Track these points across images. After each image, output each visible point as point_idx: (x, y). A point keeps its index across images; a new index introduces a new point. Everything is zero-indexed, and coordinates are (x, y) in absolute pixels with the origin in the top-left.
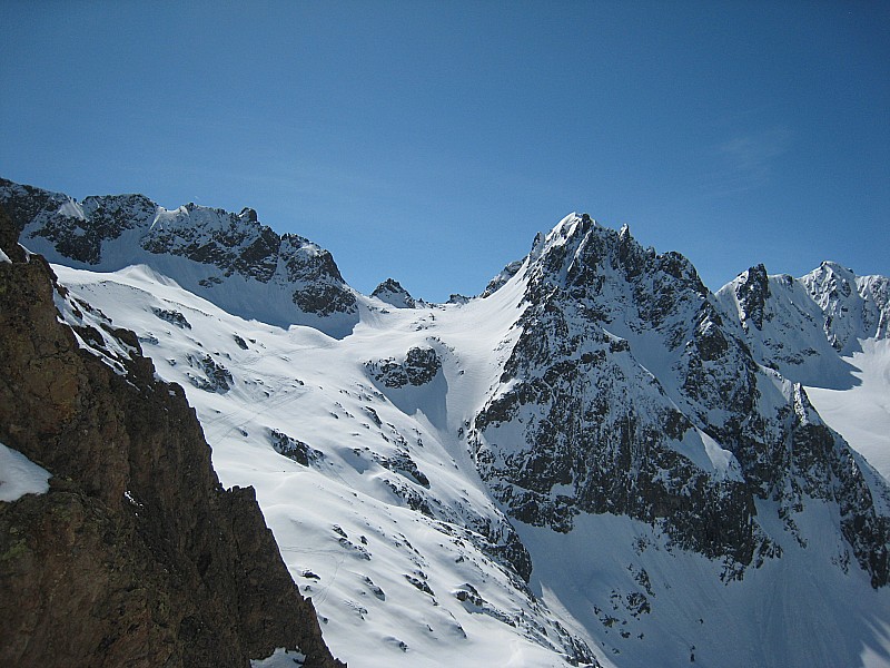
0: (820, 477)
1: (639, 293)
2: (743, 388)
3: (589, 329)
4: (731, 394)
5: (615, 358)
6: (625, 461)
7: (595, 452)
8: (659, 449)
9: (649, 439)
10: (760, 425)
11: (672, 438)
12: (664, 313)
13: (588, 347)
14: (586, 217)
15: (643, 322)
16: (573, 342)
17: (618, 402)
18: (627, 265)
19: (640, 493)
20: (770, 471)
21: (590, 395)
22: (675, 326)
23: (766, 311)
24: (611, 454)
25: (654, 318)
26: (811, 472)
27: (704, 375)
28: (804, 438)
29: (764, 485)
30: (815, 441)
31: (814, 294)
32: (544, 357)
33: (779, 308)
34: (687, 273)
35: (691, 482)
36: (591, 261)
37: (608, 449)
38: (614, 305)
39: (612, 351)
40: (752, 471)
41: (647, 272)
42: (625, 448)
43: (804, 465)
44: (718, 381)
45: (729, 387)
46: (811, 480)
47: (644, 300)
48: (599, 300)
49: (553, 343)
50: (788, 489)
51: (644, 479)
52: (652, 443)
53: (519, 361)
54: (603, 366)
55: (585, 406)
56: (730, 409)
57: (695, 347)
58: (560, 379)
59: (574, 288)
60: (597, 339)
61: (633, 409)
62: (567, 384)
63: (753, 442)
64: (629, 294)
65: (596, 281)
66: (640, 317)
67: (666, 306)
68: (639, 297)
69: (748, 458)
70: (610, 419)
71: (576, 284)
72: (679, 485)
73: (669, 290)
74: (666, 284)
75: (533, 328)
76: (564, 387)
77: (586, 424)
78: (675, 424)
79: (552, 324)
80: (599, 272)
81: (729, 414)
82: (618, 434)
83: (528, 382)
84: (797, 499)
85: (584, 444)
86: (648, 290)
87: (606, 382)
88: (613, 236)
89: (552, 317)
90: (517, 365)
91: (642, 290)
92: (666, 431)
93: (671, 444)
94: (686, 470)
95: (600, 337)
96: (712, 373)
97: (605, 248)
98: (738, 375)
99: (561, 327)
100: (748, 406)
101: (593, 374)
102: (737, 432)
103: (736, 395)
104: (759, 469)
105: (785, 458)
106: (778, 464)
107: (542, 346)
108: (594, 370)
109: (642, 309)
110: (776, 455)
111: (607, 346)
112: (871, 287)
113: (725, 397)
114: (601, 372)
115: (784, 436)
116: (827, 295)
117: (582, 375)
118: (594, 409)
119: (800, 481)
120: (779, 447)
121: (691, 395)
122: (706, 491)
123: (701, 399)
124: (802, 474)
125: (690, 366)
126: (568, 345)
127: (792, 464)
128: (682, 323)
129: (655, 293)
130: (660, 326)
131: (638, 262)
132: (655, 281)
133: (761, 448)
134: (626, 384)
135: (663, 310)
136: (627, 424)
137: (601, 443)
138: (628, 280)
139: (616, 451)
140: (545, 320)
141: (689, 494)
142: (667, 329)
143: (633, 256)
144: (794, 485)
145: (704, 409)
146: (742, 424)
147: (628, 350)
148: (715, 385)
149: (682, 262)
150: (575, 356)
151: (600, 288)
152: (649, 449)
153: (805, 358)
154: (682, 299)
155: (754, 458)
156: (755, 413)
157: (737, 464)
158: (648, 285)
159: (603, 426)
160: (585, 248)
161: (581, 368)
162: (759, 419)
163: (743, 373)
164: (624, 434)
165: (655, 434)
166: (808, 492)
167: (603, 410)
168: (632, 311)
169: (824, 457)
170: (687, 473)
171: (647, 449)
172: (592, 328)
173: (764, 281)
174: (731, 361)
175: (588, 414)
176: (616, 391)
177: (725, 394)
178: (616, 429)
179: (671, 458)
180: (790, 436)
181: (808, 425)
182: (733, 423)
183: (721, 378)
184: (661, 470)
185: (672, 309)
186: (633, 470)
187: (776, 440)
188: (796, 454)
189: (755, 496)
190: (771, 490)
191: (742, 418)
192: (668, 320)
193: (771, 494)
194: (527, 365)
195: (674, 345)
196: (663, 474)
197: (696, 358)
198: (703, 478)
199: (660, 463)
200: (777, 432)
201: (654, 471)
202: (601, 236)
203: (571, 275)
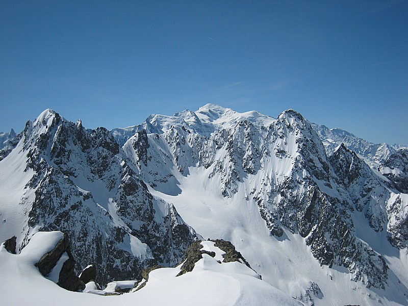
0: (185, 249)
1: (90, 159)
2: (148, 209)
3: (72, 190)
4: (142, 212)
5: (87, 204)
6: (99, 259)
7: (85, 258)
8: (114, 250)
9: (109, 245)
10: (157, 227)
11: (119, 242)
12: (104, 170)
13: (73, 200)
14: (57, 115)
15: (94, 175)
16: (66, 199)
17: (92, 229)
18: (82, 142)
19: (108, 274)
20: (163, 249)
21: (78, 228)
22: (110, 177)
23: (149, 155)
24: (92, 257)
25: (100, 173)
26: (181, 247)
27: (128, 203)
28: (177, 232)
29: (162, 256)
30: (181, 232)
31: (169, 143)
32: (52, 211)
33: (154, 153)
34: (109, 138)
35: (131, 263)
36: (62, 142)
37: (91, 255)
38: (77, 166)
39: (84, 200)
40: (155, 250)
41: (93, 147)
42: (98, 253)
43: (178, 244)
44: (135, 206)
45: (140, 209)
46: (181, 251)
47: (93, 163)
48: (70, 164)
49: (56, 202)
50: (172, 257)
51: (110, 267)
52: (111, 247)
53: (39, 213)
54: (82, 210)
55: (77, 234)
56: (142, 220)
57: (122, 189)
58: (62, 222)
59: (56, 159)
60: (77, 195)
61: (99, 231)
62: (66, 224)
63: (155, 236)
64: (85, 159)
65: (67, 153)
66: (92, 172)
67: (105, 166)
68: (90, 162)
69: (153, 244)
70: (90, 239)
71: (57, 157)
72: (126, 266)
73: (106, 157)
74: (104, 154)
75: (44, 195)
76: (65, 226)
77: (78, 244)
78: (120, 234)
79: (54, 190)
80: (68, 148)
81: (142, 223)
82: (94, 246)
83: (46, 226)
84: (176, 261)
85: (79, 255)
86: (95, 158)
87: (84, 219)
88: (73, 126)
89: (53, 187)
90: (38, 216)
91: (92, 158)
92: (116, 240)
93: (119, 246)
94: (128, 258)
95: (78, 193)
96: (132, 202)
97: (69, 133)
98: (145, 203)
99: (59, 192)
100: (151, 218)
101: (77, 215)
102: (147, 232)
103: (144, 213)
104: (159, 249)
105: (169, 242)
106: (167, 245)
107: (51, 204)
108: (78, 213)
109: (93, 168)
110: (165, 241)
111: (82, 197)
112: (194, 140)
113: (139, 214)
114: (81, 213)
115: (168, 231)
116: (175, 144)
117: (72, 217)
118: (81, 235)
119: (177, 252)
120: (166, 236)
121: (123, 215)
122: (138, 267)
123: (128, 216)
124: (177, 248)
125: (121, 199)
126: (63, 201)
127: (172, 244)
128: (114, 175)
129: (99, 159)
130: (103, 177)
131: (88, 141)
132: (98, 153)
133: (158, 238)
134: (94, 217)
135: (104, 169)
136: (98, 240)
137: (87, 252)
138: (83, 151)
139: (95, 255)
140: (50, 189)
141: (130, 270)
142: (107, 179)
143: (85, 138)
144: (175, 254)
145: (130, 221)
146: (149, 228)
147: (92, 197)
148: (134, 208)
149: (106, 132)
150: (68, 207)
151: (69, 157)
152: (110, 251)
153: (168, 179)
154: (113, 162)
155: (156, 244)
156: (154, 222)
157: (150, 250)
158: (95, 154)
159: (87, 243)
160: (59, 135)
161: (72, 213)
162: (156, 225)
163: (147, 202)
164: (97, 245)
165: (112, 243)
166: (181, 256)
167: (86, 235)
168: (88, 169)
169: (186, 239)
170: (128, 259)
171: (109, 251)
172: (73, 189)
173: (146, 139)
174: (140, 196)
175: (79, 238)
176: (90, 223)
177: (139, 212)
178: (93, 243)
179: (121, 253)
180: (170, 231)
181: (178, 225)
182: (144, 227)
183: (136, 204)
184: (116, 260)
185: (108, 168)
186: (104, 263)
187: (165, 234)
188: (174, 239)
189: (158, 261)
190: (164, 258)
191: (148, 225)
192: (106, 174)
193: (165, 260)
194: (44, 216)
195: (111, 188)
196: (118, 262)
197: (123, 194)
198: (137, 260)
199: (116, 257)
200: (165, 229)
201: (114, 262)
202: (67, 126)
203: (54, 151)
